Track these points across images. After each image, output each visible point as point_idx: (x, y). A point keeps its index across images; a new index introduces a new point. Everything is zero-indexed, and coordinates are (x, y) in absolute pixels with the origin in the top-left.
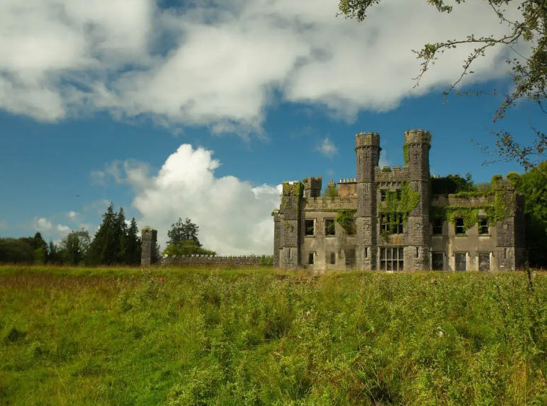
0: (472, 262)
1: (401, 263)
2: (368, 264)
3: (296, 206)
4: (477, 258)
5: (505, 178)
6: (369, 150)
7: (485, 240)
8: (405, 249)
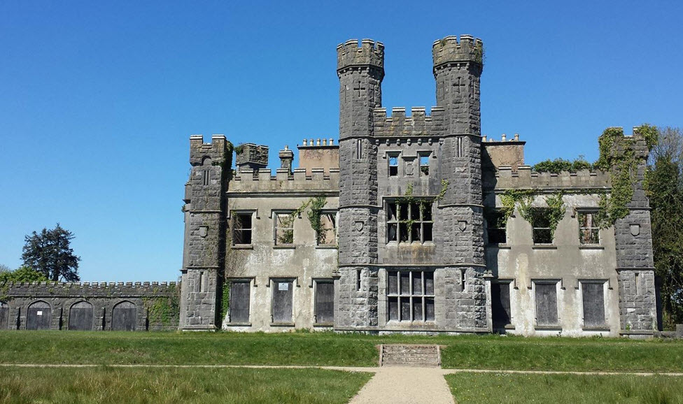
0: (568, 301)
1: (430, 301)
2: (362, 304)
3: (215, 182)
4: (579, 292)
5: (628, 134)
6: (365, 73)
7: (594, 257)
8: (436, 274)
